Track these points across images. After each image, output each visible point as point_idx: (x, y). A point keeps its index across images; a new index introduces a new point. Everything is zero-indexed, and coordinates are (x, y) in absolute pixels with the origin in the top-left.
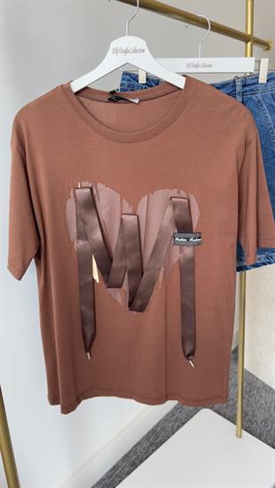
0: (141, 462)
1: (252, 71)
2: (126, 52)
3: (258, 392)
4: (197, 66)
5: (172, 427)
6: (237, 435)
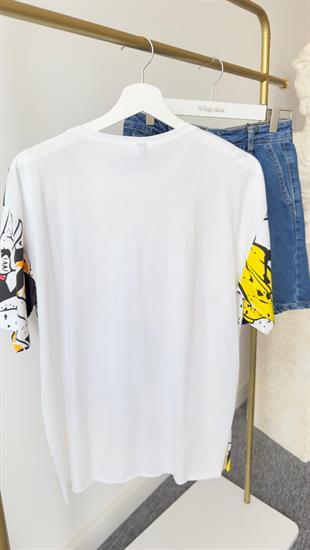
0: (141, 531)
1: (263, 118)
3: (268, 452)
4: (209, 110)
6: (245, 501)
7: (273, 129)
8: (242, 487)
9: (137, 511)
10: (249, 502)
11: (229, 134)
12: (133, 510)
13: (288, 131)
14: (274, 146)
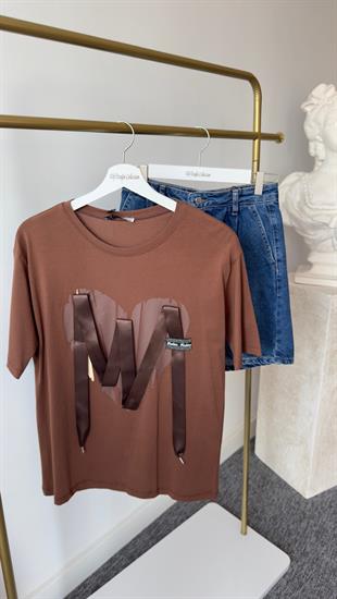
1: (249, 183)
2: (122, 177)
3: (271, 487)
4: (196, 175)
5: (176, 521)
6: (242, 532)
7: (258, 191)
8: (240, 519)
9: (139, 536)
10: (245, 533)
11: (215, 196)
12: (135, 536)
13: (273, 193)
14: (259, 208)
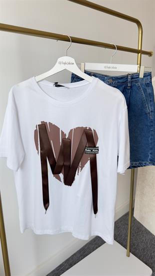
1: (136, 71)
3: (142, 233)
6: (127, 255)
7: (141, 76)
10: (129, 256)
11: (119, 79)
13: (149, 77)
14: (142, 84)
